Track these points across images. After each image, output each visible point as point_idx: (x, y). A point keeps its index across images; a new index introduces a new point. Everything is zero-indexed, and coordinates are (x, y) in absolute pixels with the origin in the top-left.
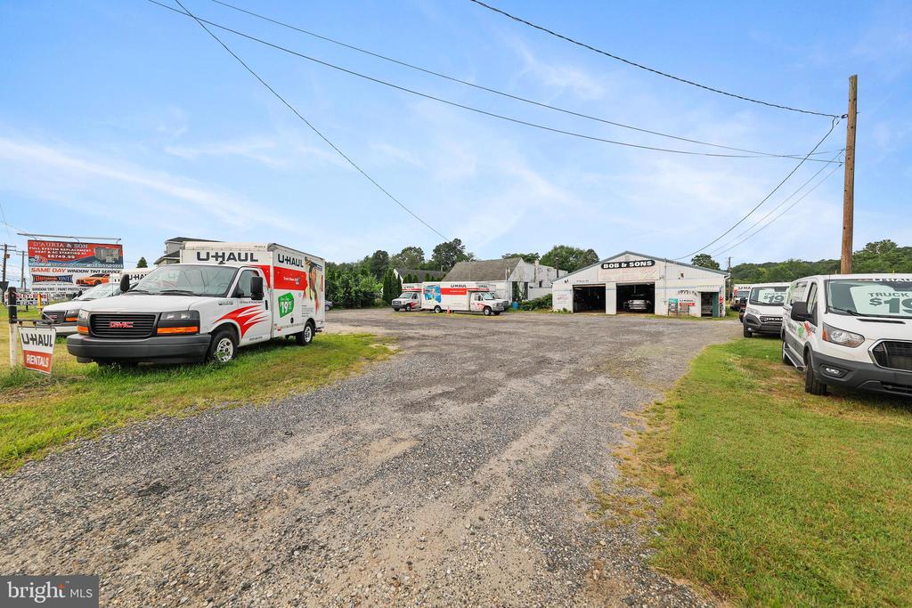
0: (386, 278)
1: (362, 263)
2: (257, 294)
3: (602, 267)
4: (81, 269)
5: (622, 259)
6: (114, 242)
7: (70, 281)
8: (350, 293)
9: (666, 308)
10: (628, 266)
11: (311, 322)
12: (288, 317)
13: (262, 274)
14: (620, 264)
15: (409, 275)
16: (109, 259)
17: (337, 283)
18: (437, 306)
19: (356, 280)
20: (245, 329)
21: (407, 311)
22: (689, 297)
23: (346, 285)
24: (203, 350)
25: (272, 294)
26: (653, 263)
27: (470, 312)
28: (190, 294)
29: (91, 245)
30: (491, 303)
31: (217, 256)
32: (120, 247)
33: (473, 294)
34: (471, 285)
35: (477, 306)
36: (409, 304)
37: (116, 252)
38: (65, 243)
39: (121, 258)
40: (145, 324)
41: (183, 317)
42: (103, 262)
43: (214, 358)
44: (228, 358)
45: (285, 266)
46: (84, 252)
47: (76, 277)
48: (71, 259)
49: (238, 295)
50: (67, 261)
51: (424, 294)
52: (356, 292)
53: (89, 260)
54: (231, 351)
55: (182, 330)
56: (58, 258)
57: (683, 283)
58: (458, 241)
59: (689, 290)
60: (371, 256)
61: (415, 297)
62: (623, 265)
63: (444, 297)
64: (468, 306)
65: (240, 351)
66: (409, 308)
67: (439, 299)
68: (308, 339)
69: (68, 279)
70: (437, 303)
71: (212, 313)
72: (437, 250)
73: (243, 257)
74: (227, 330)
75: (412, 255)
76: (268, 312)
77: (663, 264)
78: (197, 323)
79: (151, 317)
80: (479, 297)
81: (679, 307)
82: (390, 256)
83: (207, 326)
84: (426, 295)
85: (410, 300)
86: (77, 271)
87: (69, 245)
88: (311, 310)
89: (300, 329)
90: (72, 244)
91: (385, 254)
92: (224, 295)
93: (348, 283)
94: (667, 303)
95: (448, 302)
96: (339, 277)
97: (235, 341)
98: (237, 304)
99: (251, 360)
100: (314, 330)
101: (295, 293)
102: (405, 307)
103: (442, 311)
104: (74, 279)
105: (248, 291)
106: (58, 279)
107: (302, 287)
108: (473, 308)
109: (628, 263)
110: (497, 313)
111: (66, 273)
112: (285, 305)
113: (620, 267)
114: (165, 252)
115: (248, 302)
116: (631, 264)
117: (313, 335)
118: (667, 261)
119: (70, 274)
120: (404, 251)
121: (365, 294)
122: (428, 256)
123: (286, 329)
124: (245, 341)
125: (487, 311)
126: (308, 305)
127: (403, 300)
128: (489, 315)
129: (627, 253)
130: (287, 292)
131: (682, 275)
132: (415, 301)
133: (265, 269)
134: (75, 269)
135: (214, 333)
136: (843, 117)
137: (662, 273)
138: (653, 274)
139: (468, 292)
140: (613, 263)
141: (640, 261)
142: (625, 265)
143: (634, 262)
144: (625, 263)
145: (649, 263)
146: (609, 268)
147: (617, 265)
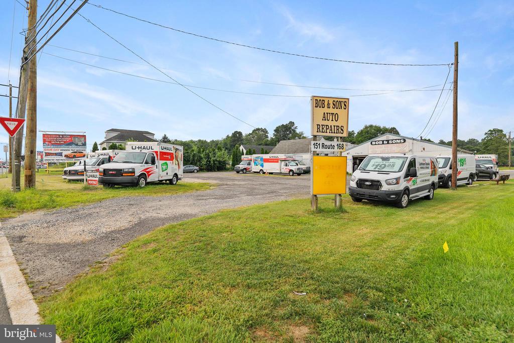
0: (234, 152)
1: (224, 140)
2: (153, 162)
3: (371, 144)
4: (66, 149)
5: (384, 138)
6: (82, 134)
7: (62, 156)
8: (210, 162)
10: (388, 143)
11: (176, 175)
12: (166, 172)
13: (155, 155)
14: (383, 141)
15: (250, 149)
16: (80, 143)
17: (202, 155)
18: (261, 170)
19: (214, 153)
20: (149, 175)
21: (244, 173)
23: (208, 157)
24: (136, 181)
25: (159, 163)
26: (405, 141)
27: (280, 173)
28: (131, 163)
29: (71, 136)
30: (294, 168)
31: (139, 148)
32: (84, 136)
33: (283, 163)
34: (282, 156)
35: (285, 170)
36: (245, 169)
37: (83, 139)
38: (59, 135)
39: (85, 142)
40: (119, 172)
41: (130, 170)
42: (77, 145)
43: (139, 184)
44: (143, 186)
45: (164, 151)
46: (68, 139)
47: (64, 153)
48: (62, 144)
49: (147, 163)
50: (60, 144)
51: (253, 162)
52: (214, 161)
53: (70, 144)
54: (144, 183)
55: (130, 174)
56: (56, 143)
58: (292, 123)
60: (230, 135)
61: (249, 164)
62: (385, 142)
63: (266, 164)
64: (279, 170)
65: (147, 184)
66: (245, 171)
67: (262, 166)
68: (175, 183)
69: (60, 154)
70: (261, 168)
71: (139, 169)
72: (277, 130)
73: (148, 148)
74: (143, 176)
75: (260, 133)
76: (157, 170)
77: (411, 141)
78: (134, 172)
79: (121, 170)
80: (286, 164)
82: (244, 134)
83: (137, 174)
84: (254, 163)
85: (246, 166)
86: (64, 150)
87: (61, 136)
88: (176, 169)
89: (171, 178)
90: (62, 135)
91: (240, 133)
92: (142, 163)
93: (209, 155)
95: (268, 167)
96: (203, 151)
97: (146, 180)
98: (147, 166)
99: (151, 187)
100: (178, 179)
101: (168, 162)
102: (242, 170)
103: (264, 173)
104: (63, 155)
105: (150, 161)
106: (56, 154)
107: (172, 159)
108: (283, 171)
109: (388, 141)
110: (299, 174)
111: (60, 151)
112: (164, 167)
113: (383, 144)
114: (106, 138)
115: (150, 165)
116: (390, 142)
117: (177, 181)
118: (413, 139)
119: (61, 152)
120: (254, 131)
121: (220, 162)
122: (271, 135)
123: (165, 177)
124: (149, 180)
125: (291, 173)
126: (174, 168)
127: (241, 166)
128: (293, 175)
130: (165, 161)
131: (424, 149)
132: (249, 167)
133: (156, 152)
134: (64, 149)
135: (139, 176)
136: (452, 64)
137: (411, 148)
138: (405, 148)
139: (279, 161)
140: (379, 141)
141: (396, 140)
142: (386, 142)
143: (392, 140)
144: (386, 141)
145: (402, 141)
146: (376, 144)
147: (381, 142)
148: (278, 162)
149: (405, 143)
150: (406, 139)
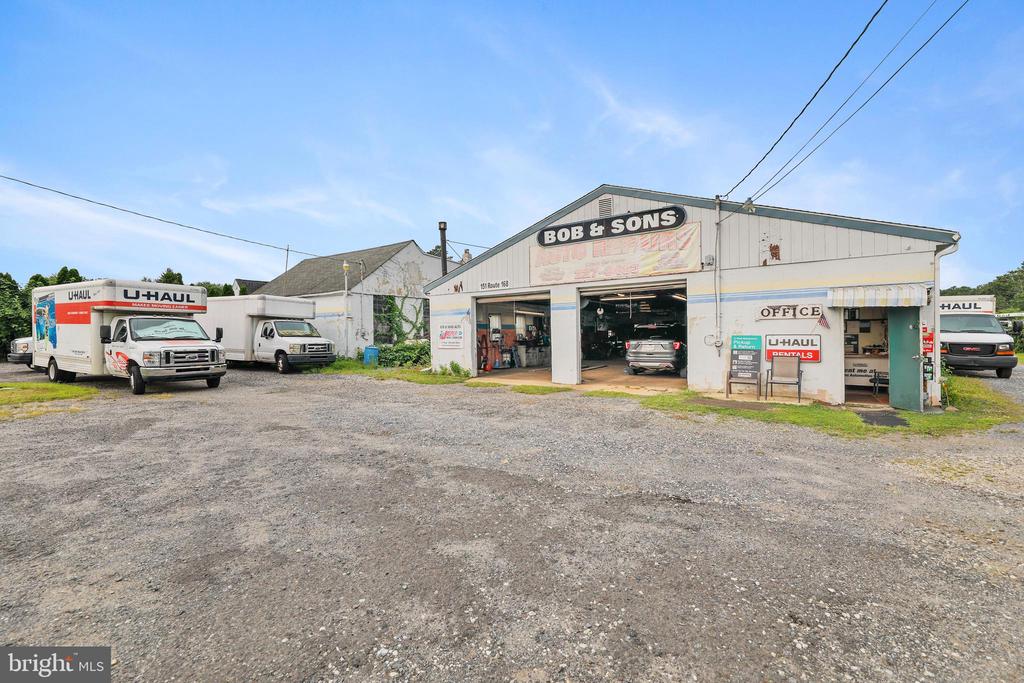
3: (541, 240)
5: (592, 212)
9: (723, 366)
10: (608, 233)
14: (586, 226)
18: (52, 359)
22: (803, 329)
26: (681, 217)
57: (780, 280)
59: (801, 303)
62: (596, 230)
67: (54, 337)
77: (712, 215)
81: (766, 365)
84: (37, 325)
94: (726, 352)
109: (607, 223)
113: (587, 237)
116: (617, 226)
118: (725, 207)
129: (604, 189)
131: (775, 251)
137: (710, 250)
138: (683, 254)
139: (94, 316)
140: (569, 227)
141: (641, 214)
142: (601, 228)
143: (625, 218)
144: (600, 222)
145: (670, 218)
146: (557, 242)
147: (577, 233)
148: (86, 320)
149: (680, 230)
150: (687, 209)
